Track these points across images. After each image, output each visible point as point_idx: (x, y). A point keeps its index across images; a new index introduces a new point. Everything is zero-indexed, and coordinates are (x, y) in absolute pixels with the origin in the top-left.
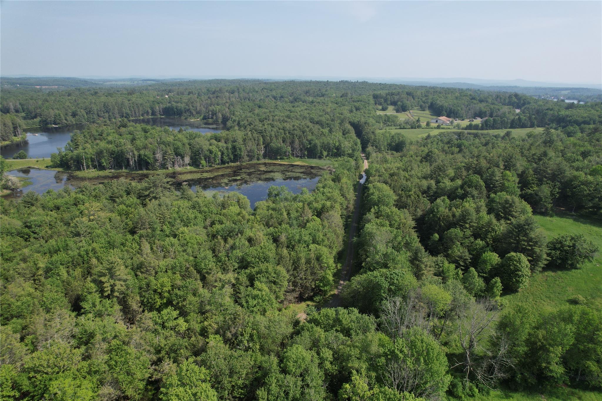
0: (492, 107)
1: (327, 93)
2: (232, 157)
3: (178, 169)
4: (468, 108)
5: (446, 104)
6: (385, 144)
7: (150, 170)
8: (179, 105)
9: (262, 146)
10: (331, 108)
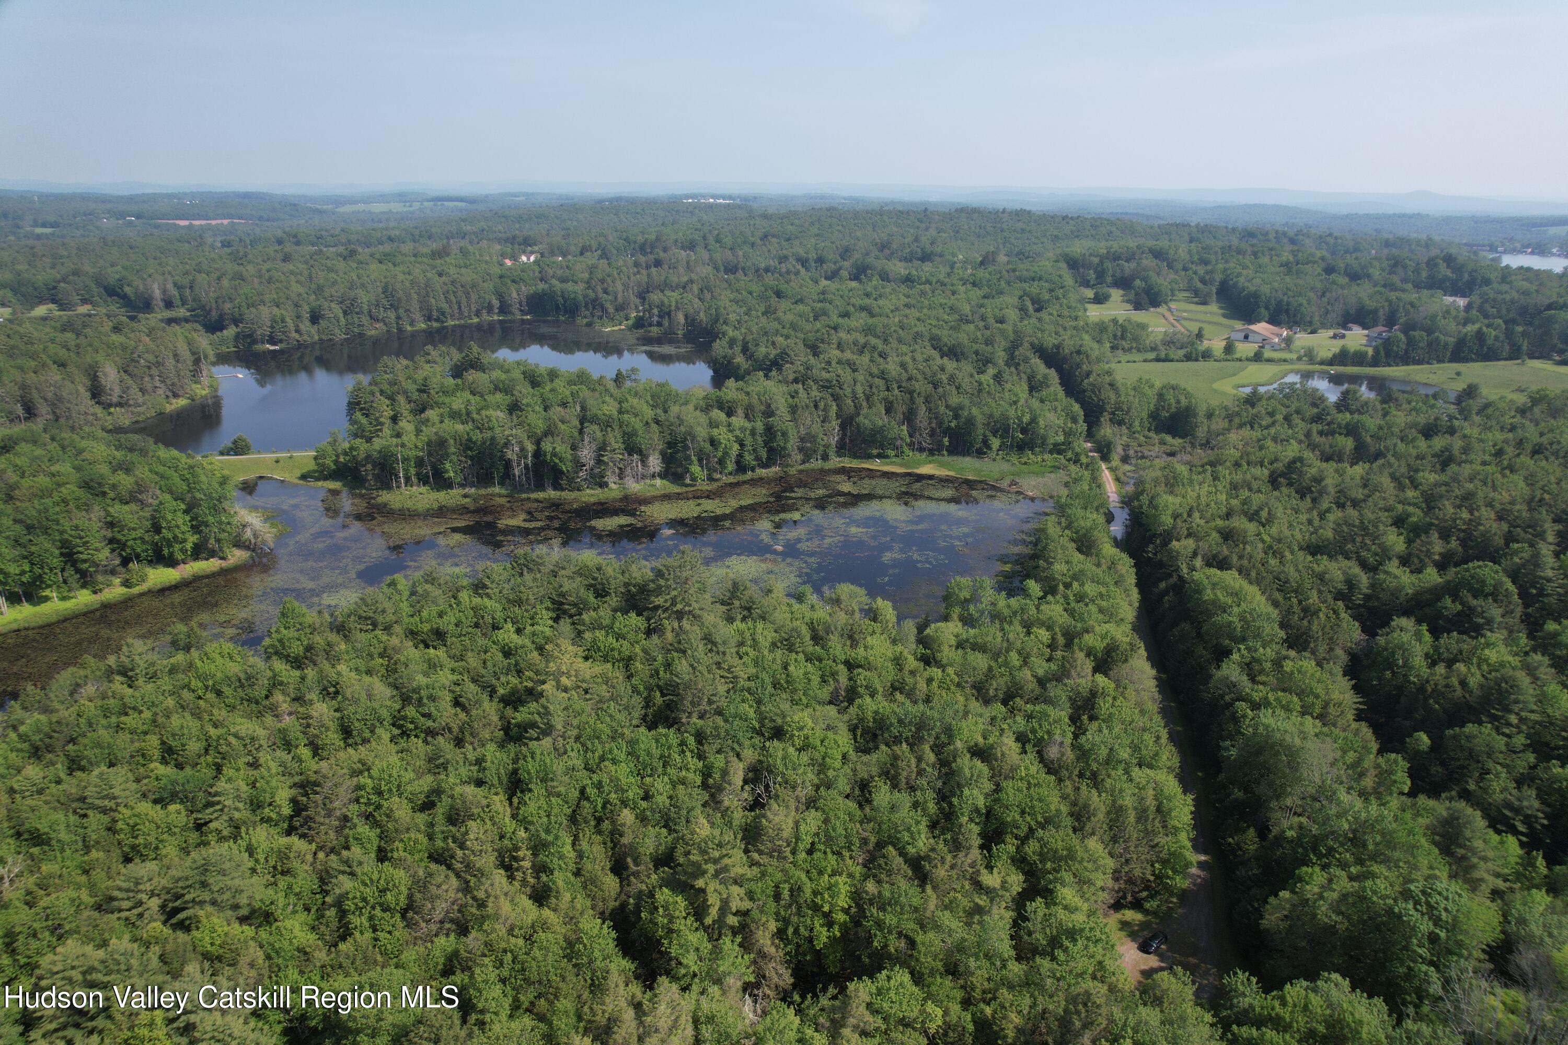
0: (1393, 296)
1: (938, 249)
2: (764, 455)
3: (634, 487)
4: (1325, 299)
5: (1266, 290)
6: (1144, 415)
7: (563, 489)
8: (570, 286)
9: (835, 424)
10: (968, 300)
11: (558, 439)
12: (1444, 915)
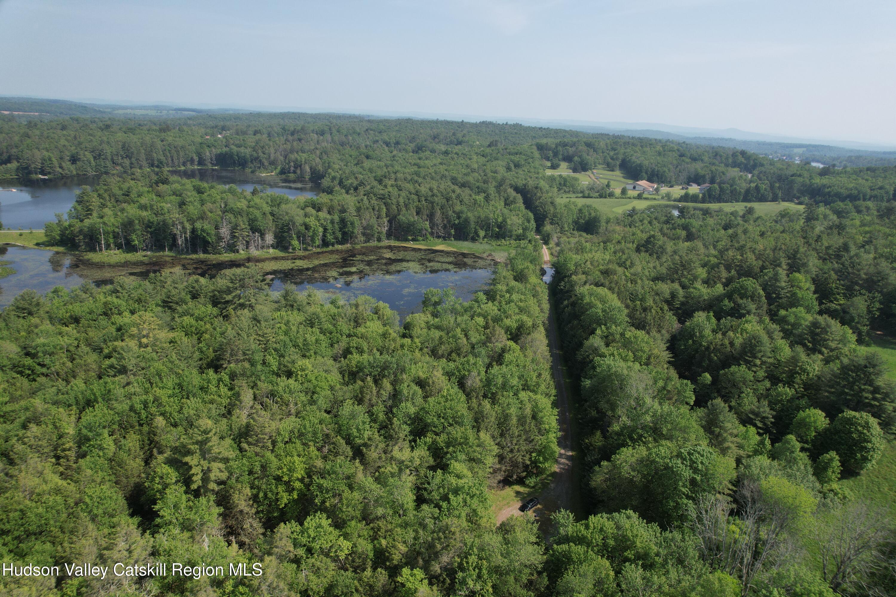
1: (466, 139)
2: (340, 236)
3: (254, 253)
4: (678, 170)
5: (646, 163)
6: (570, 221)
7: (209, 254)
8: (242, 150)
9: (385, 220)
10: (477, 162)
11: (206, 222)
12: (700, 466)
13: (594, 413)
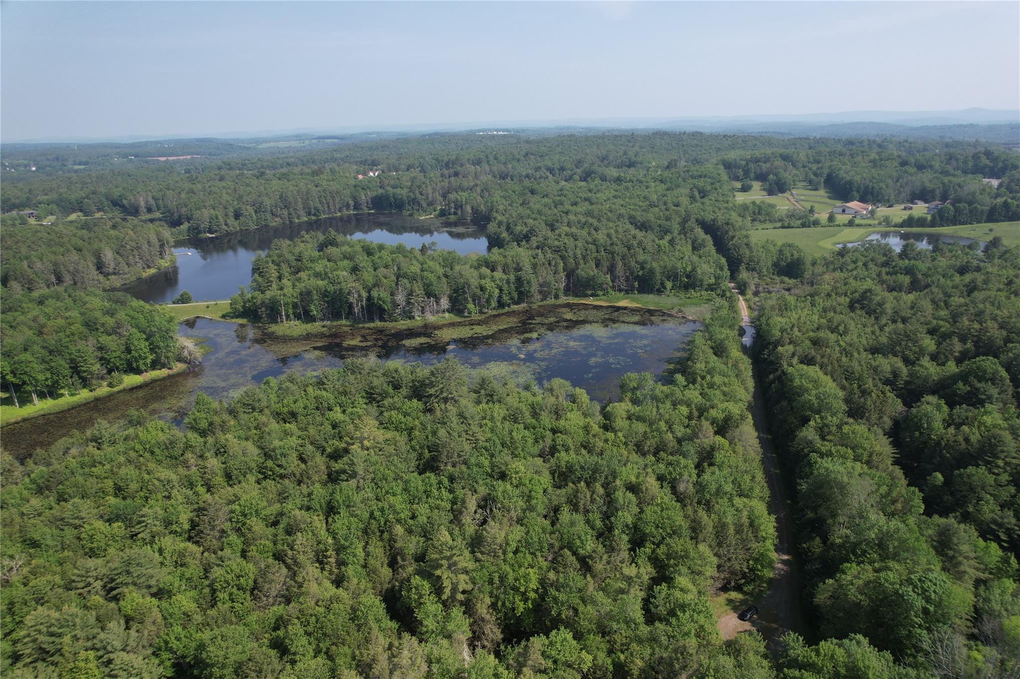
0: (946, 180)
1: (640, 159)
2: (516, 296)
3: (431, 318)
4: (899, 184)
5: (858, 178)
6: (769, 264)
7: (386, 321)
8: (398, 191)
9: (563, 275)
10: (656, 192)
11: (382, 289)
12: (933, 595)
13: (810, 515)
